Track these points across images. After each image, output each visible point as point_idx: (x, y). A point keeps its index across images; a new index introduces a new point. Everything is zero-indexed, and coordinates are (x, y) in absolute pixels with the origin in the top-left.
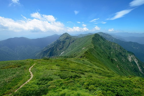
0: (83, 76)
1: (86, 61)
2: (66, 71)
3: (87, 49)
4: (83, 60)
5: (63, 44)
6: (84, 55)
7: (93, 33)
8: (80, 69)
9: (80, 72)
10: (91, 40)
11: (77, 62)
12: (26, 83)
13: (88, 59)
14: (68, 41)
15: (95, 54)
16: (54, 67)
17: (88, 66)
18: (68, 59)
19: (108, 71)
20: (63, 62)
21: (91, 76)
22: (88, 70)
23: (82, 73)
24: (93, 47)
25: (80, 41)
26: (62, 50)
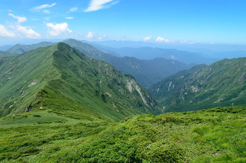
0: (35, 156)
1: (45, 113)
3: (45, 84)
4: (37, 113)
6: (37, 101)
7: (53, 42)
10: (52, 59)
13: (49, 108)
15: (67, 92)
19: (99, 121)
22: (50, 136)
23: (30, 152)
24: (59, 77)
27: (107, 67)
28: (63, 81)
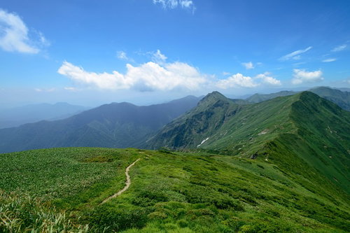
0: (252, 207)
1: (270, 167)
2: (205, 185)
3: (275, 135)
4: (261, 164)
5: (207, 119)
6: (263, 152)
7: (295, 91)
8: (245, 187)
9: (244, 194)
11: (240, 168)
12: (115, 196)
13: (275, 163)
14: (219, 112)
15: (303, 151)
16: (179, 172)
17: (276, 183)
18: (217, 158)
20: (203, 163)
21: (276, 214)
22: (270, 194)
23: (248, 199)
24: (294, 131)
25: (254, 112)
26: (205, 134)
28: (299, 137)
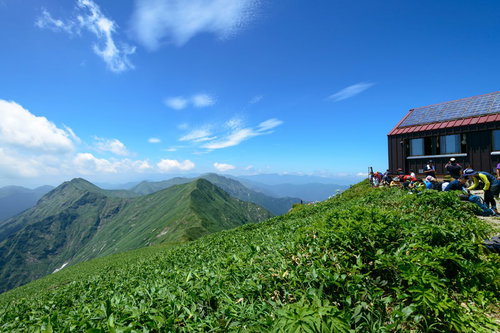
5: (63, 228)
10: (189, 200)
24: (198, 224)
27: (260, 212)
